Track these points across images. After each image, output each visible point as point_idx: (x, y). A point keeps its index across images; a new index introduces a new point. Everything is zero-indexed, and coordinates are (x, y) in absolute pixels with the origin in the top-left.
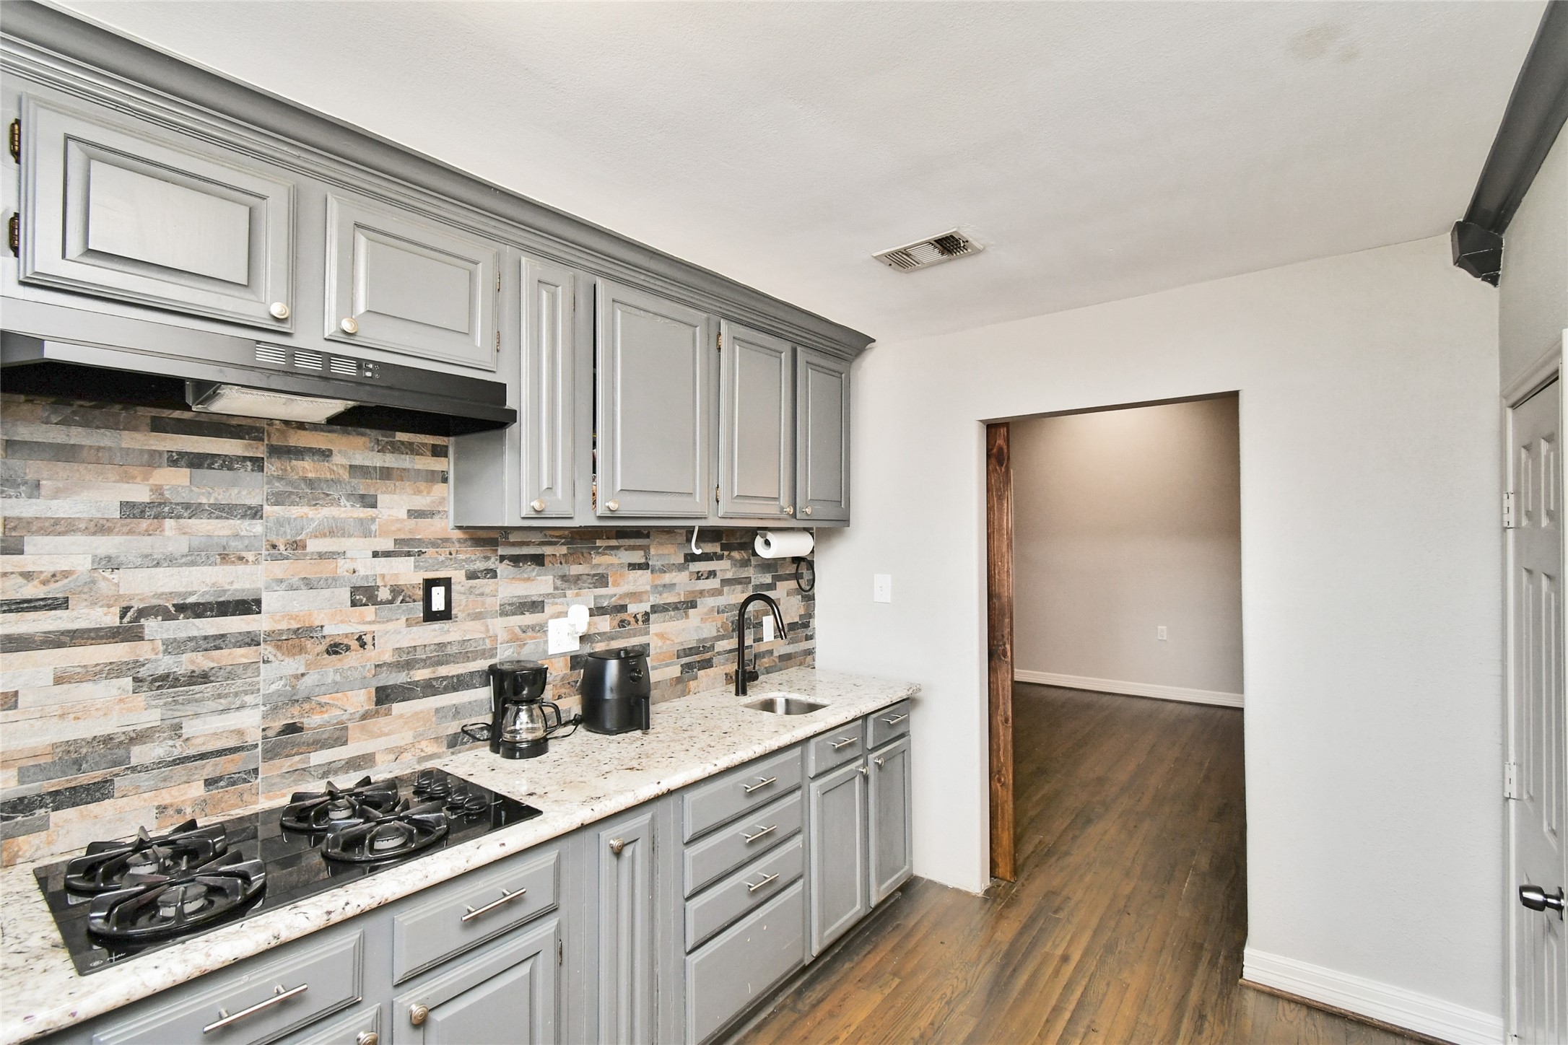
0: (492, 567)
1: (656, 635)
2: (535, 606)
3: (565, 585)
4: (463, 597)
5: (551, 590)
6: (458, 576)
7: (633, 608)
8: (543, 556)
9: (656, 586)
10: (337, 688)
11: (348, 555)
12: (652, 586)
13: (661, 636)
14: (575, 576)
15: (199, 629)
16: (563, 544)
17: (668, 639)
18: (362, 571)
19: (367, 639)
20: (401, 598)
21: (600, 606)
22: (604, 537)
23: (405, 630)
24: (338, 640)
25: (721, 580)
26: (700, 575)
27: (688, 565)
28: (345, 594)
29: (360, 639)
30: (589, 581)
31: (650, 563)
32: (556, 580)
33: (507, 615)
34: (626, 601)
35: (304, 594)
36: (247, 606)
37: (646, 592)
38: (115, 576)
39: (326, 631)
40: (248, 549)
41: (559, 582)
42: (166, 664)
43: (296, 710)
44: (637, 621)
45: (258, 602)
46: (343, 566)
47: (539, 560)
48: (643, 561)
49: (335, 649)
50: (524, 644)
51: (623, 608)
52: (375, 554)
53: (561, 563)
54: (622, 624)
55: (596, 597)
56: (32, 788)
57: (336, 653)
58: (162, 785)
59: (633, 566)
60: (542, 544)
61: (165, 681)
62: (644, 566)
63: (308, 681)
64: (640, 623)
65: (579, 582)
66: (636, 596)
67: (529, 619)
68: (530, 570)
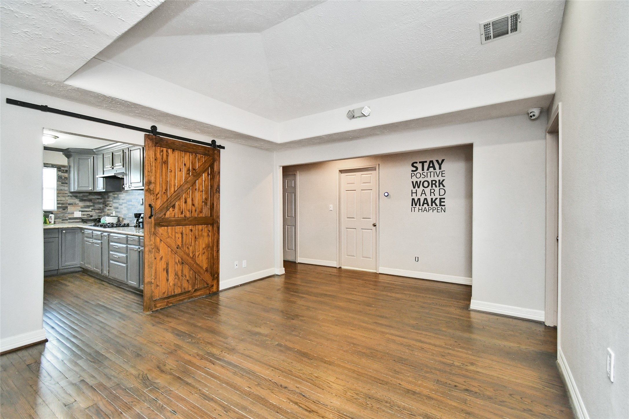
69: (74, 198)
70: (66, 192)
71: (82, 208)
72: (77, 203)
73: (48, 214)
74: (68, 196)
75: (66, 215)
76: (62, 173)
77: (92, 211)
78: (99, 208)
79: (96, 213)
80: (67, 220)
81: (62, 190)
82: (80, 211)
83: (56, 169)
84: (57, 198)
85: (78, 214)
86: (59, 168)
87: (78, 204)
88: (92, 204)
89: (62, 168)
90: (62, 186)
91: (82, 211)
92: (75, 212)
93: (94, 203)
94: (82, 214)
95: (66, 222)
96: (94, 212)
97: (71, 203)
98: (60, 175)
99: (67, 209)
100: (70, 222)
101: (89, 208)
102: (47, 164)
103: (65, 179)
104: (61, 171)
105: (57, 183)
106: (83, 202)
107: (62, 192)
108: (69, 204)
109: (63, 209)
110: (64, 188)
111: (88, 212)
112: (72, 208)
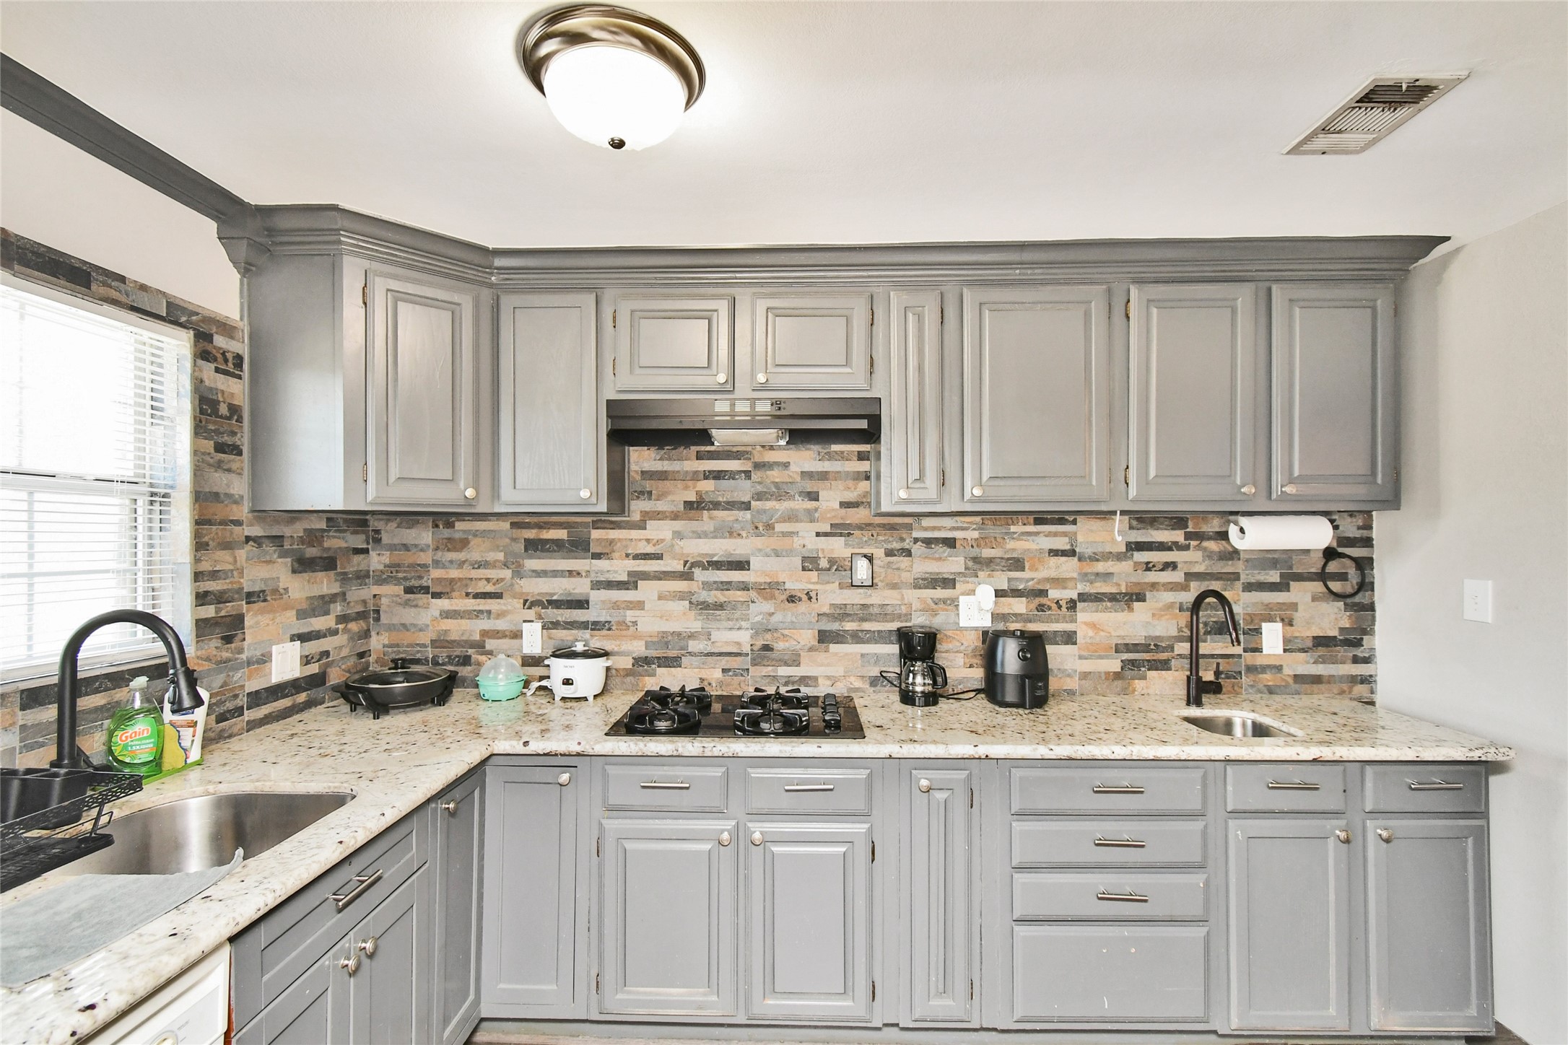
0: (907, 547)
1: (1086, 623)
2: (949, 583)
3: (977, 566)
4: (882, 570)
5: (963, 570)
6: (879, 553)
7: (1054, 594)
8: (955, 539)
9: (1086, 574)
10: (793, 626)
11: (800, 534)
12: (1079, 574)
13: (1093, 626)
14: (987, 558)
15: (718, 577)
16: (974, 529)
17: (1103, 631)
18: (809, 546)
19: (813, 594)
20: (835, 567)
21: (1014, 588)
22: (1020, 524)
23: (838, 591)
24: (794, 593)
25: (1185, 573)
26: (1151, 565)
27: (1132, 555)
28: (797, 562)
29: (808, 594)
30: (1003, 564)
31: (1077, 550)
32: (967, 561)
33: (920, 588)
34: (1047, 586)
35: (773, 560)
36: (742, 565)
37: (1072, 579)
38: (681, 543)
39: (787, 586)
40: (743, 529)
41: (970, 564)
42: (704, 596)
43: (768, 636)
44: (1060, 607)
45: (748, 563)
46: (797, 542)
47: (950, 543)
48: (1068, 547)
49: (792, 599)
50: (936, 614)
51: (1043, 593)
52: (818, 534)
53: (972, 546)
54: (1041, 608)
55: (1009, 580)
56: (652, 653)
57: (793, 601)
58: (702, 666)
59: (1055, 553)
60: (955, 528)
61: (704, 606)
62: (1071, 553)
63: (777, 618)
64: (1064, 609)
65: (991, 564)
66: (1059, 582)
67: (940, 593)
68: (942, 550)
69: (271, 552)
70: (243, 512)
71: (302, 615)
72: (282, 585)
74: (248, 539)
75: (237, 676)
76: (217, 370)
77: (337, 633)
80: (239, 711)
81: (217, 494)
82: (292, 640)
83: (188, 336)
84: (197, 560)
85: (288, 662)
86: (197, 332)
87: (286, 590)
88: (336, 588)
89: (217, 340)
90: (216, 465)
91: (303, 638)
92: (273, 649)
93: (344, 578)
94: (301, 658)
95: (235, 730)
97: (257, 589)
98: (211, 389)
99: (240, 636)
100: (252, 725)
101: (327, 613)
102: (143, 288)
103: (229, 418)
104: (215, 360)
105: (194, 444)
106: (305, 575)
107: (218, 511)
108: (249, 595)
109: (222, 638)
110: (228, 486)
111: (325, 636)
112: (264, 619)
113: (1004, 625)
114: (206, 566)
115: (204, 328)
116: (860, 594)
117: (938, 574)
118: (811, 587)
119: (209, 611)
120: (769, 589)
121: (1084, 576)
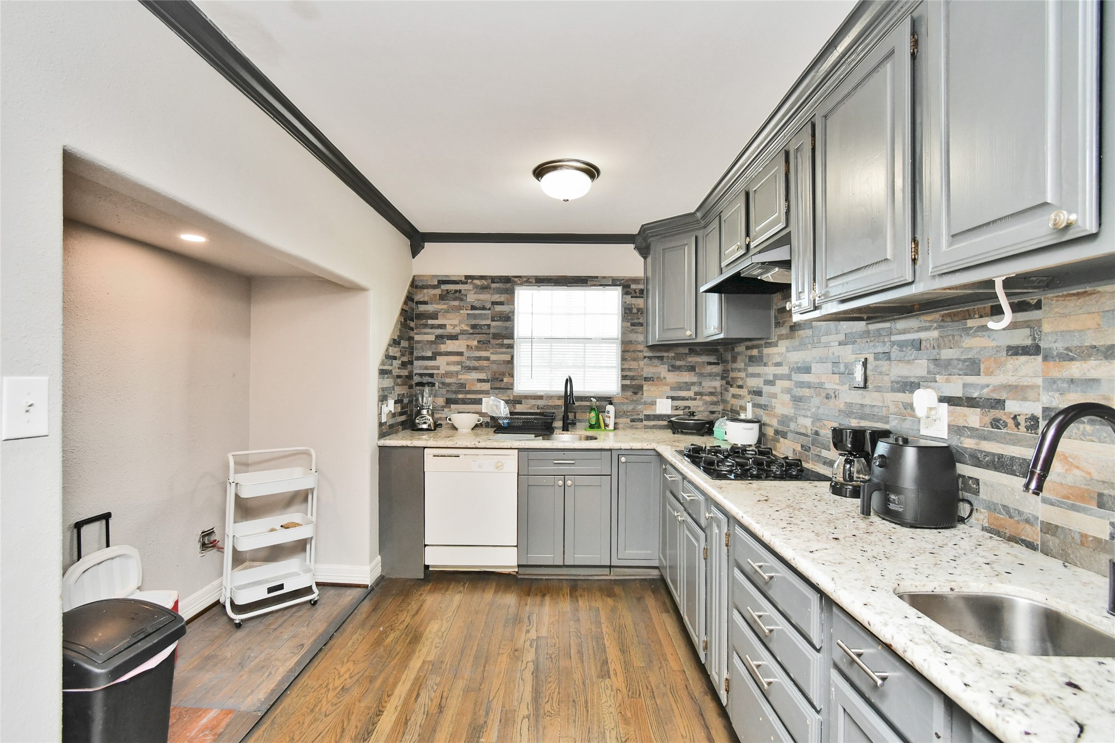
0: (887, 351)
2: (915, 387)
3: (937, 370)
4: (871, 374)
5: (925, 374)
7: (1012, 406)
8: (919, 341)
9: (1054, 381)
10: (828, 418)
11: (831, 345)
12: (1045, 380)
13: (1063, 458)
14: (945, 360)
15: (800, 378)
16: (936, 328)
17: (1078, 468)
18: (836, 354)
19: (837, 393)
20: (847, 371)
21: (969, 396)
22: (977, 316)
23: (848, 392)
24: (829, 392)
28: (829, 367)
29: (834, 393)
30: (960, 366)
31: (1042, 345)
32: (930, 365)
33: (895, 392)
34: (1003, 395)
35: (820, 365)
36: (808, 369)
37: (1033, 387)
38: (789, 355)
39: (826, 386)
41: (931, 367)
42: (795, 391)
43: (818, 424)
44: (1017, 425)
47: (918, 345)
48: (1029, 342)
50: (905, 419)
51: (999, 404)
53: (933, 348)
54: (996, 423)
55: (964, 386)
57: (828, 399)
59: (1014, 350)
60: (920, 329)
61: (795, 398)
62: (1033, 350)
64: (1023, 428)
65: (949, 367)
66: (1019, 391)
68: (909, 353)
69: (656, 361)
70: (641, 347)
71: (672, 389)
72: (662, 376)
73: (603, 403)
74: (645, 357)
75: (640, 407)
76: (632, 297)
77: (695, 399)
78: (713, 391)
79: (706, 403)
80: (641, 420)
81: (631, 341)
82: (668, 398)
83: (620, 288)
84: (622, 364)
85: (664, 407)
86: (626, 285)
87: (665, 378)
88: (695, 380)
89: (633, 286)
90: (632, 331)
91: (673, 398)
92: (658, 401)
93: (701, 375)
94: (672, 406)
95: (639, 427)
96: (701, 402)
97: (650, 376)
98: (629, 304)
99: (641, 393)
100: (646, 427)
101: (689, 390)
102: (604, 277)
103: (637, 313)
104: (631, 293)
105: (622, 324)
106: (676, 373)
107: (632, 347)
108: (645, 378)
109: (633, 392)
110: (636, 338)
111: (687, 400)
112: (653, 388)
113: (959, 439)
114: (626, 366)
115: (626, 283)
116: (860, 395)
117: (907, 377)
118: (836, 387)
119: (628, 382)
120: (819, 387)
121: (1051, 383)
